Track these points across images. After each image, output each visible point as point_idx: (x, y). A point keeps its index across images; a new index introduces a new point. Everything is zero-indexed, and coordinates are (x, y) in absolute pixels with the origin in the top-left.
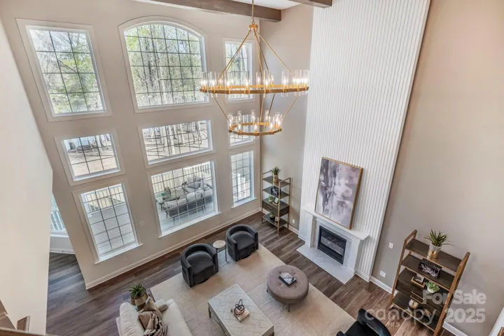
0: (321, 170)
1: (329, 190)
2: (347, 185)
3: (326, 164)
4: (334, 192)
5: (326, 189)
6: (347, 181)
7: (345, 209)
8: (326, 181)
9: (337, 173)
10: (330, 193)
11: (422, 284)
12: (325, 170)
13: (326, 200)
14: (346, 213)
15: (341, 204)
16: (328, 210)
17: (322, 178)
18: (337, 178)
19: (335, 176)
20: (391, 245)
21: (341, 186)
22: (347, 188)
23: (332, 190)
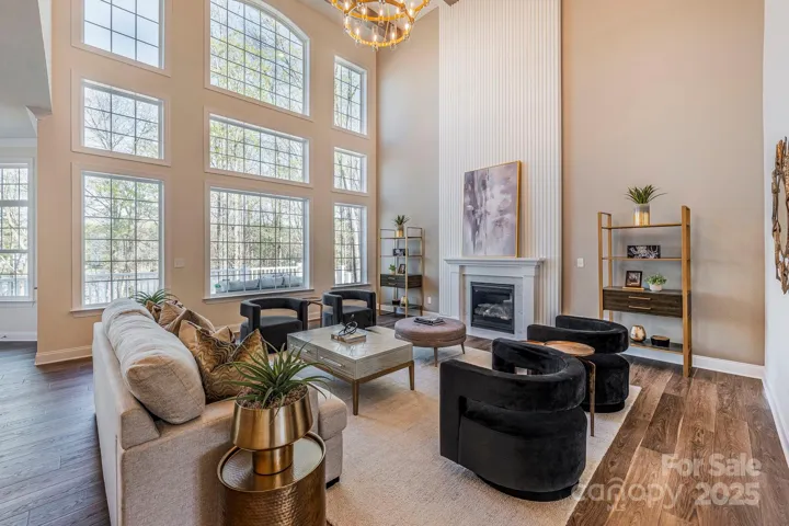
0: (466, 189)
1: (479, 212)
2: (503, 192)
3: (470, 179)
4: (486, 212)
5: (474, 212)
6: (503, 187)
7: (505, 229)
8: (474, 202)
9: (488, 183)
10: (481, 216)
11: (640, 286)
12: (470, 188)
13: (476, 228)
14: (507, 234)
15: (499, 223)
16: (481, 243)
17: (468, 199)
18: (488, 189)
19: (485, 188)
20: (580, 262)
21: (495, 199)
22: (504, 196)
23: (483, 210)
